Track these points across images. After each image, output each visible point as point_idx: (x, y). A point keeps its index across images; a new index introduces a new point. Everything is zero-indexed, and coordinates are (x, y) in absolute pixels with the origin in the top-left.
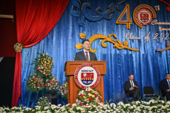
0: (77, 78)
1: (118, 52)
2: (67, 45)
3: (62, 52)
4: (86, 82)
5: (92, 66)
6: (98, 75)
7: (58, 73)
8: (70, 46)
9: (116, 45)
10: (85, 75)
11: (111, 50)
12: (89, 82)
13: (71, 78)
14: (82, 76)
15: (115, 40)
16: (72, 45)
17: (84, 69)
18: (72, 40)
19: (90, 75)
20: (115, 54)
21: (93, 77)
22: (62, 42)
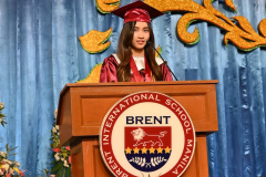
0: (108, 148)
1: (240, 59)
2: (48, 37)
3: (30, 64)
4: (142, 162)
5: (162, 101)
6: (188, 136)
7: (18, 143)
8: (60, 43)
9: (233, 34)
10: (139, 135)
11: (213, 54)
12: (154, 162)
13: (87, 147)
14: (129, 140)
15: (227, 15)
16: (70, 37)
17: (134, 111)
18: (69, 19)
19: (159, 135)
20: (231, 70)
21: (167, 141)
22: (29, 26)
